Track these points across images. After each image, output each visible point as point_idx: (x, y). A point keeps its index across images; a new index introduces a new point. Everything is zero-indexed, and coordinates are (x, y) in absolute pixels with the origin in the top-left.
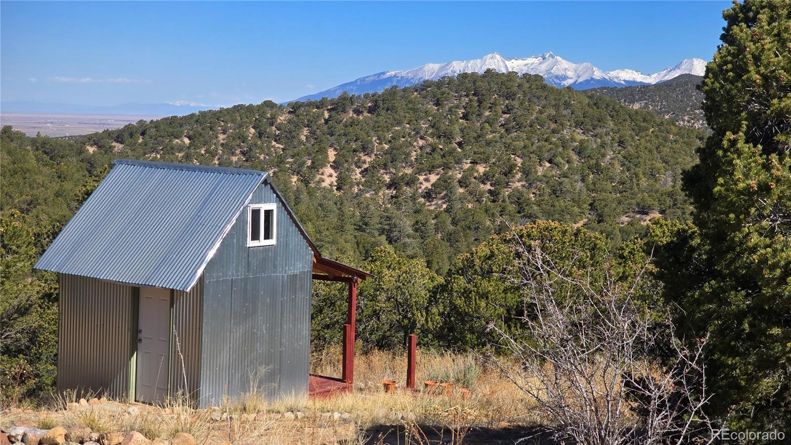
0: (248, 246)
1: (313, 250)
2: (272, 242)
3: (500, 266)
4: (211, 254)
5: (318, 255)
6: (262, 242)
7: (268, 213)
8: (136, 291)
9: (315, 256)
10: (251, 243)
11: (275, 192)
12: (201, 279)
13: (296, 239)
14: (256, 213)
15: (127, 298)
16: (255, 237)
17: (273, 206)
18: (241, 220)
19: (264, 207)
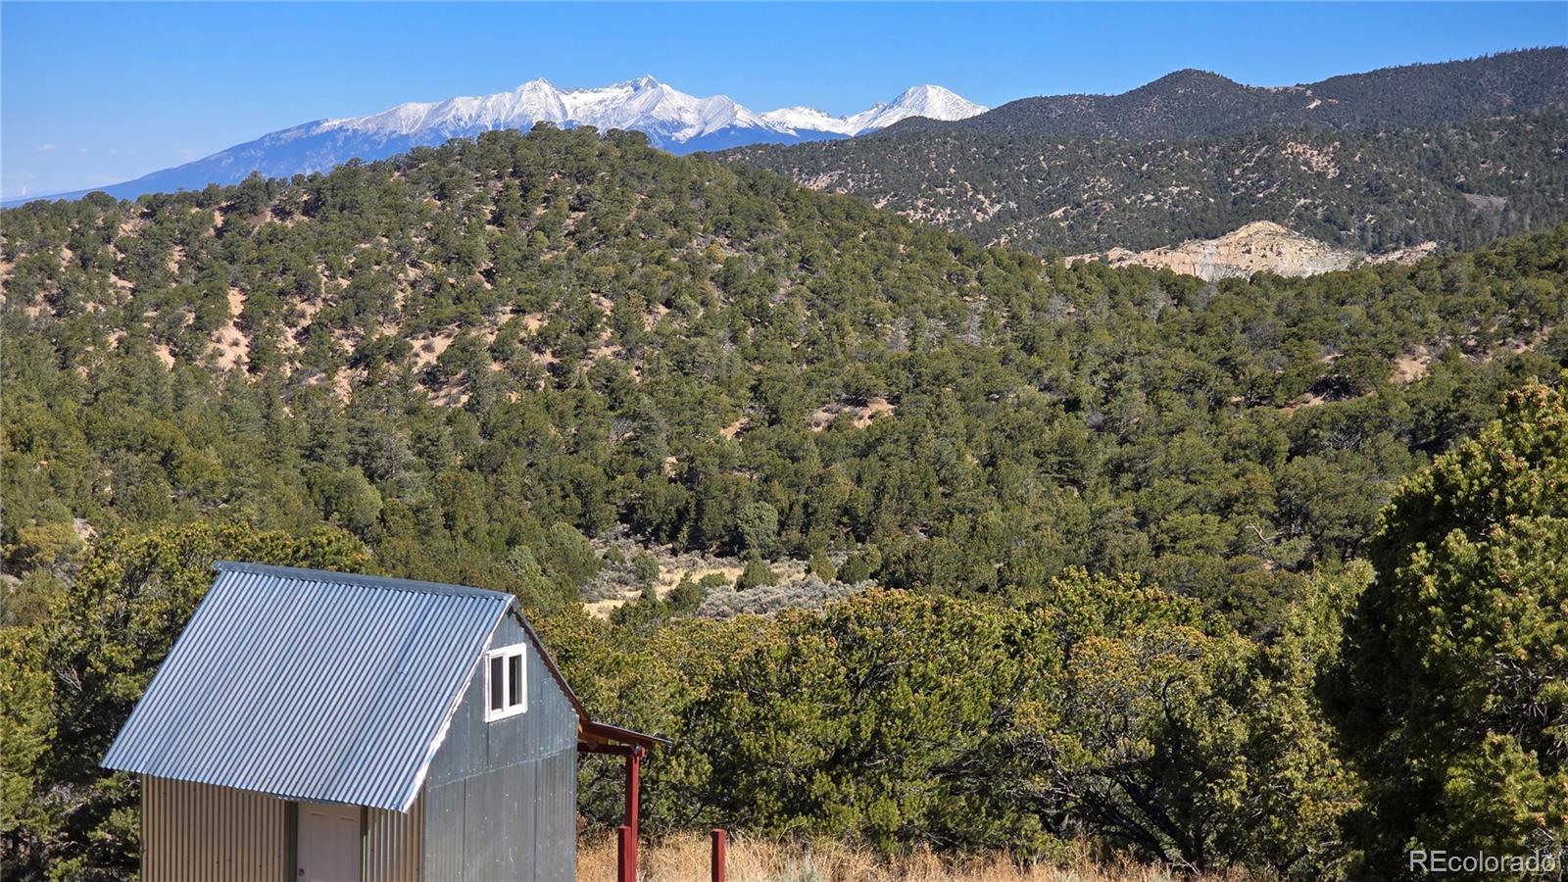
0: (487, 721)
1: (578, 712)
2: (521, 708)
3: (814, 675)
4: (435, 745)
5: (586, 721)
6: (508, 711)
7: (515, 661)
8: (292, 808)
9: (581, 721)
10: (492, 716)
11: (522, 625)
12: (424, 788)
13: (556, 697)
14: (497, 663)
16: (497, 703)
17: (520, 649)
18: (478, 680)
19: (507, 652)
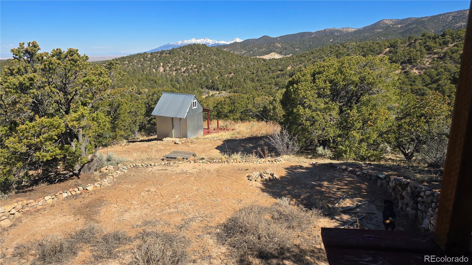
2: (196, 107)
3: (227, 103)
4: (187, 111)
5: (203, 108)
6: (195, 107)
7: (195, 102)
8: (172, 118)
10: (193, 108)
11: (196, 98)
12: (186, 116)
13: (200, 106)
14: (194, 102)
15: (171, 119)
16: (194, 107)
17: (196, 101)
18: (192, 104)
19: (194, 101)
